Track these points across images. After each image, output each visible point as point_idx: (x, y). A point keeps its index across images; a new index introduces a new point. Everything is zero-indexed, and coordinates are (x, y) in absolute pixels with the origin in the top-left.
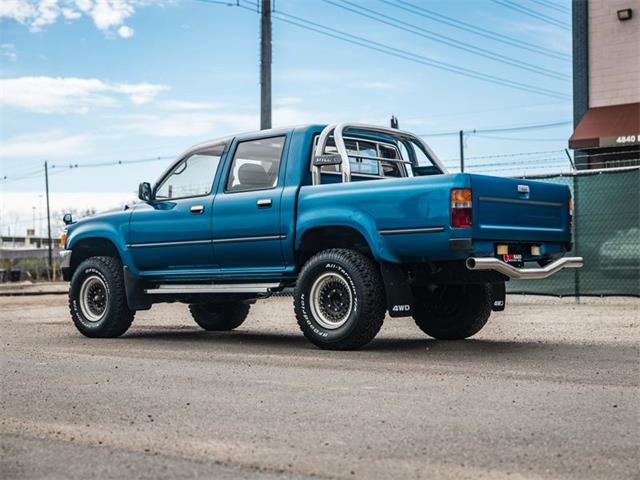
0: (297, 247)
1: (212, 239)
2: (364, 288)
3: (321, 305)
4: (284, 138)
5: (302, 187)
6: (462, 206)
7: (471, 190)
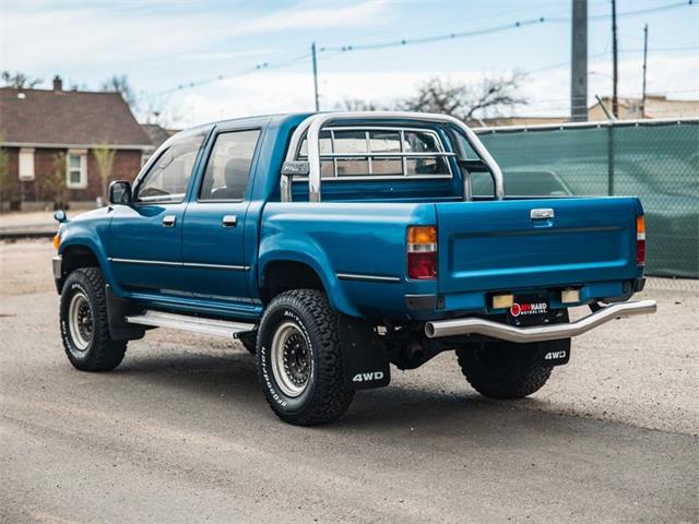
0: (261, 284)
1: (183, 262)
2: (321, 348)
3: (285, 363)
4: (259, 132)
5: (268, 204)
6: (423, 250)
7: (436, 227)
